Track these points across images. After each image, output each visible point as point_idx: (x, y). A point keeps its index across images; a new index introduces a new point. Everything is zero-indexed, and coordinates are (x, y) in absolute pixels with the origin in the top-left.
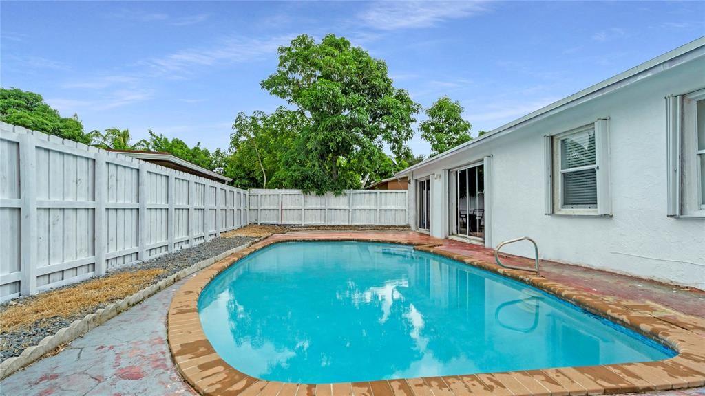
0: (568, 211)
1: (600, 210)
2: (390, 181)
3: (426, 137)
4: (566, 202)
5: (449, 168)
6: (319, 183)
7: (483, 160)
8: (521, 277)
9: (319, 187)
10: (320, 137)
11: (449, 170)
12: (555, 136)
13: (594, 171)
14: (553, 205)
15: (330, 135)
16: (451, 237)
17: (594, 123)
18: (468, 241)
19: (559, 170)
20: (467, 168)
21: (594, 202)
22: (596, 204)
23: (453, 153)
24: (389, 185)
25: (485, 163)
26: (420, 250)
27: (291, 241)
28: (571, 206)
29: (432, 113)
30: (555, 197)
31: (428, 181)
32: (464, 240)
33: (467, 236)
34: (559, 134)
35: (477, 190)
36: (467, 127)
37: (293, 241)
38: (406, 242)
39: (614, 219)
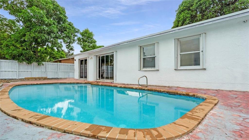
0: (145, 69)
1: (156, 69)
2: (63, 60)
3: (79, 43)
4: (144, 67)
5: (97, 55)
6: (29, 58)
7: (113, 53)
8: (143, 88)
9: (29, 60)
10: (33, 35)
11: (97, 56)
12: (141, 46)
13: (154, 57)
14: (140, 67)
15: (39, 35)
16: (98, 81)
17: (155, 44)
18: (105, 81)
19: (142, 57)
20: (105, 55)
21: (154, 66)
22: (155, 67)
23: (101, 49)
24: (62, 61)
25: (114, 54)
26: (94, 85)
27: (23, 85)
28: (146, 68)
29: (82, 34)
30: (141, 65)
31: (86, 60)
32: (104, 81)
33: (105, 80)
34: (143, 46)
35: (109, 63)
36: (95, 42)
37: (25, 85)
38: (84, 83)
39: (159, 71)
